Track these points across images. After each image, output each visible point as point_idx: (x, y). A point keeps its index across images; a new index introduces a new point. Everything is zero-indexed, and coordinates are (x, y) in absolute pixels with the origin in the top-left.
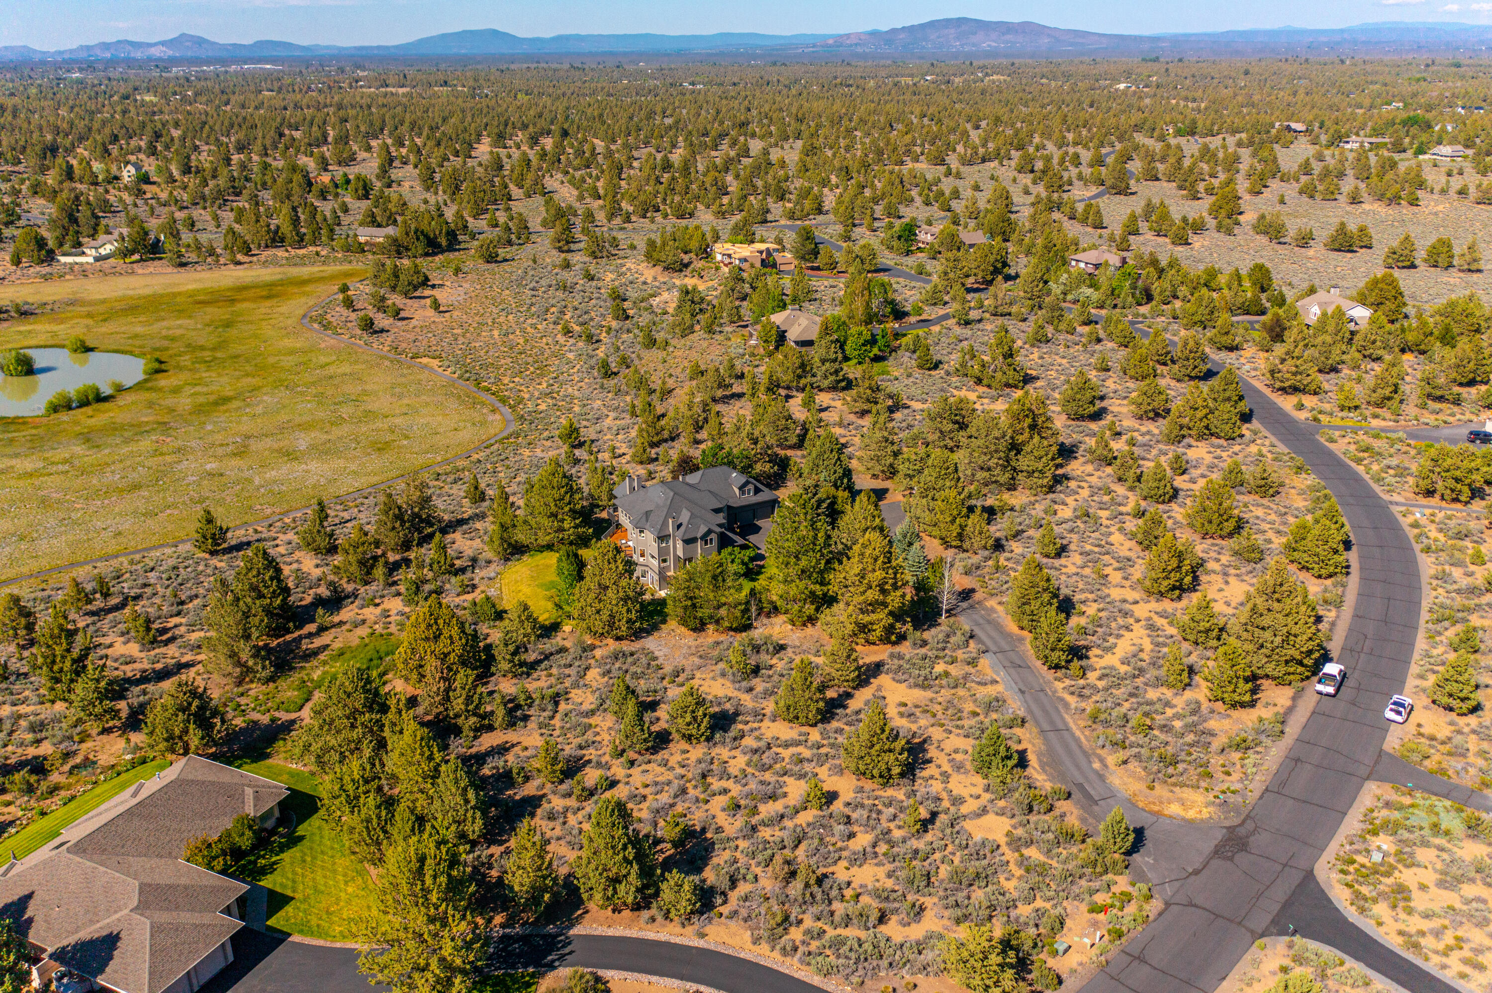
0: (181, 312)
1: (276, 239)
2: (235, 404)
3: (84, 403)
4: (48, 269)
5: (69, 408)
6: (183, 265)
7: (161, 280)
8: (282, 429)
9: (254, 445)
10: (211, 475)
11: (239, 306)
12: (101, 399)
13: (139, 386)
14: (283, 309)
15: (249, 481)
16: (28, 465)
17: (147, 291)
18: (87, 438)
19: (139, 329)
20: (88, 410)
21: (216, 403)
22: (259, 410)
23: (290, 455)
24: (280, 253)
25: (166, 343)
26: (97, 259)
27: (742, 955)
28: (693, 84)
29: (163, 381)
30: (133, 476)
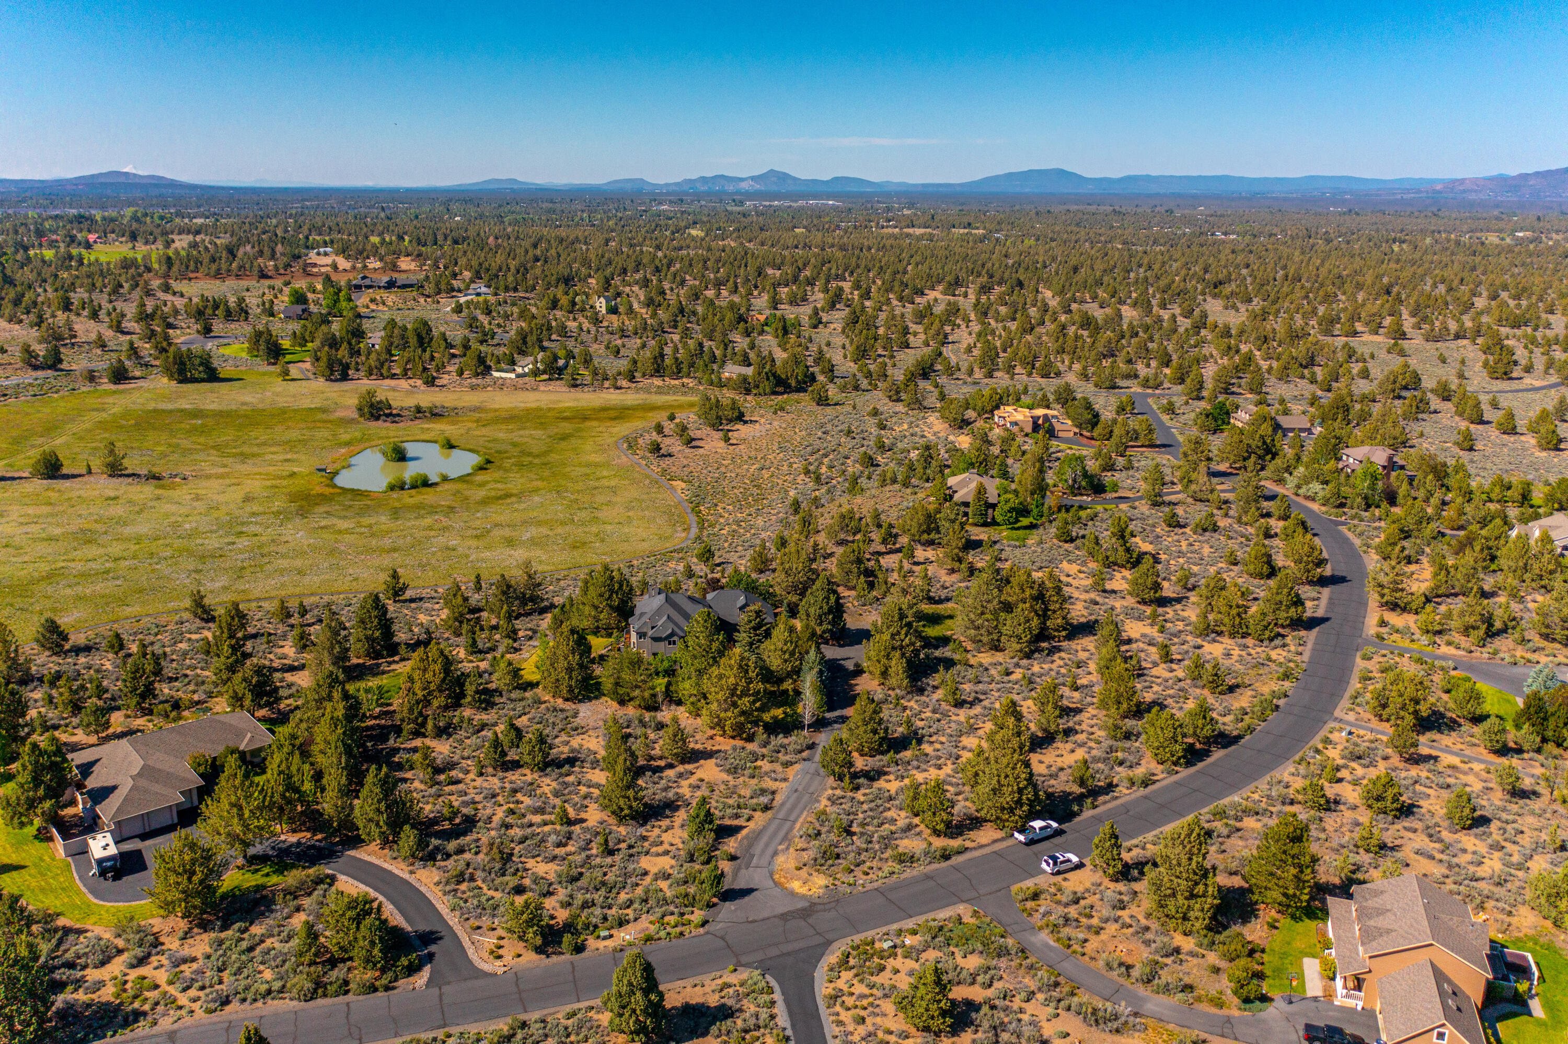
0: (543, 426)
1: (658, 370)
2: (514, 499)
3: (414, 487)
4: (480, 381)
5: (402, 488)
6: (575, 386)
7: (552, 397)
8: (524, 523)
9: (497, 533)
10: (448, 548)
11: (588, 424)
12: (426, 483)
13: (462, 479)
14: (615, 430)
15: (467, 556)
16: (343, 525)
17: (534, 405)
18: (396, 513)
19: (501, 435)
20: (413, 492)
21: (499, 498)
22: (523, 506)
23: (510, 542)
24: (657, 382)
25: (509, 447)
26: (518, 376)
27: (423, 889)
28: (1225, 234)
29: (481, 477)
30: (401, 542)
